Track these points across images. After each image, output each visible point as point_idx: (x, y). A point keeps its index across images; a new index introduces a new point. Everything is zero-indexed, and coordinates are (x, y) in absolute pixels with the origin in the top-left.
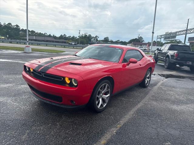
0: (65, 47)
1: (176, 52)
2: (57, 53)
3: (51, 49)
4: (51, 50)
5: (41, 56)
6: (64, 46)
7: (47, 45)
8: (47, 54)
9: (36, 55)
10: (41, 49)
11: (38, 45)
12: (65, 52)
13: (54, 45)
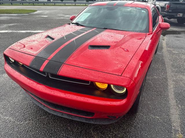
0: (34, 5)
1: (168, 2)
2: (28, 13)
3: (19, 8)
4: (19, 10)
5: (11, 19)
6: (33, 3)
7: (11, 3)
8: (17, 16)
9: (5, 19)
10: (7, 10)
11: (1, 4)
12: (36, 11)
13: (20, 3)
